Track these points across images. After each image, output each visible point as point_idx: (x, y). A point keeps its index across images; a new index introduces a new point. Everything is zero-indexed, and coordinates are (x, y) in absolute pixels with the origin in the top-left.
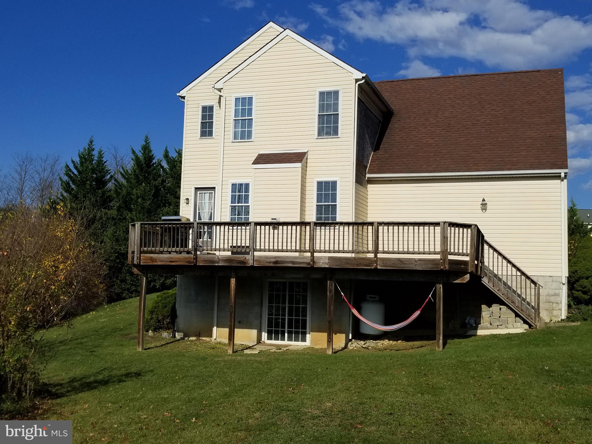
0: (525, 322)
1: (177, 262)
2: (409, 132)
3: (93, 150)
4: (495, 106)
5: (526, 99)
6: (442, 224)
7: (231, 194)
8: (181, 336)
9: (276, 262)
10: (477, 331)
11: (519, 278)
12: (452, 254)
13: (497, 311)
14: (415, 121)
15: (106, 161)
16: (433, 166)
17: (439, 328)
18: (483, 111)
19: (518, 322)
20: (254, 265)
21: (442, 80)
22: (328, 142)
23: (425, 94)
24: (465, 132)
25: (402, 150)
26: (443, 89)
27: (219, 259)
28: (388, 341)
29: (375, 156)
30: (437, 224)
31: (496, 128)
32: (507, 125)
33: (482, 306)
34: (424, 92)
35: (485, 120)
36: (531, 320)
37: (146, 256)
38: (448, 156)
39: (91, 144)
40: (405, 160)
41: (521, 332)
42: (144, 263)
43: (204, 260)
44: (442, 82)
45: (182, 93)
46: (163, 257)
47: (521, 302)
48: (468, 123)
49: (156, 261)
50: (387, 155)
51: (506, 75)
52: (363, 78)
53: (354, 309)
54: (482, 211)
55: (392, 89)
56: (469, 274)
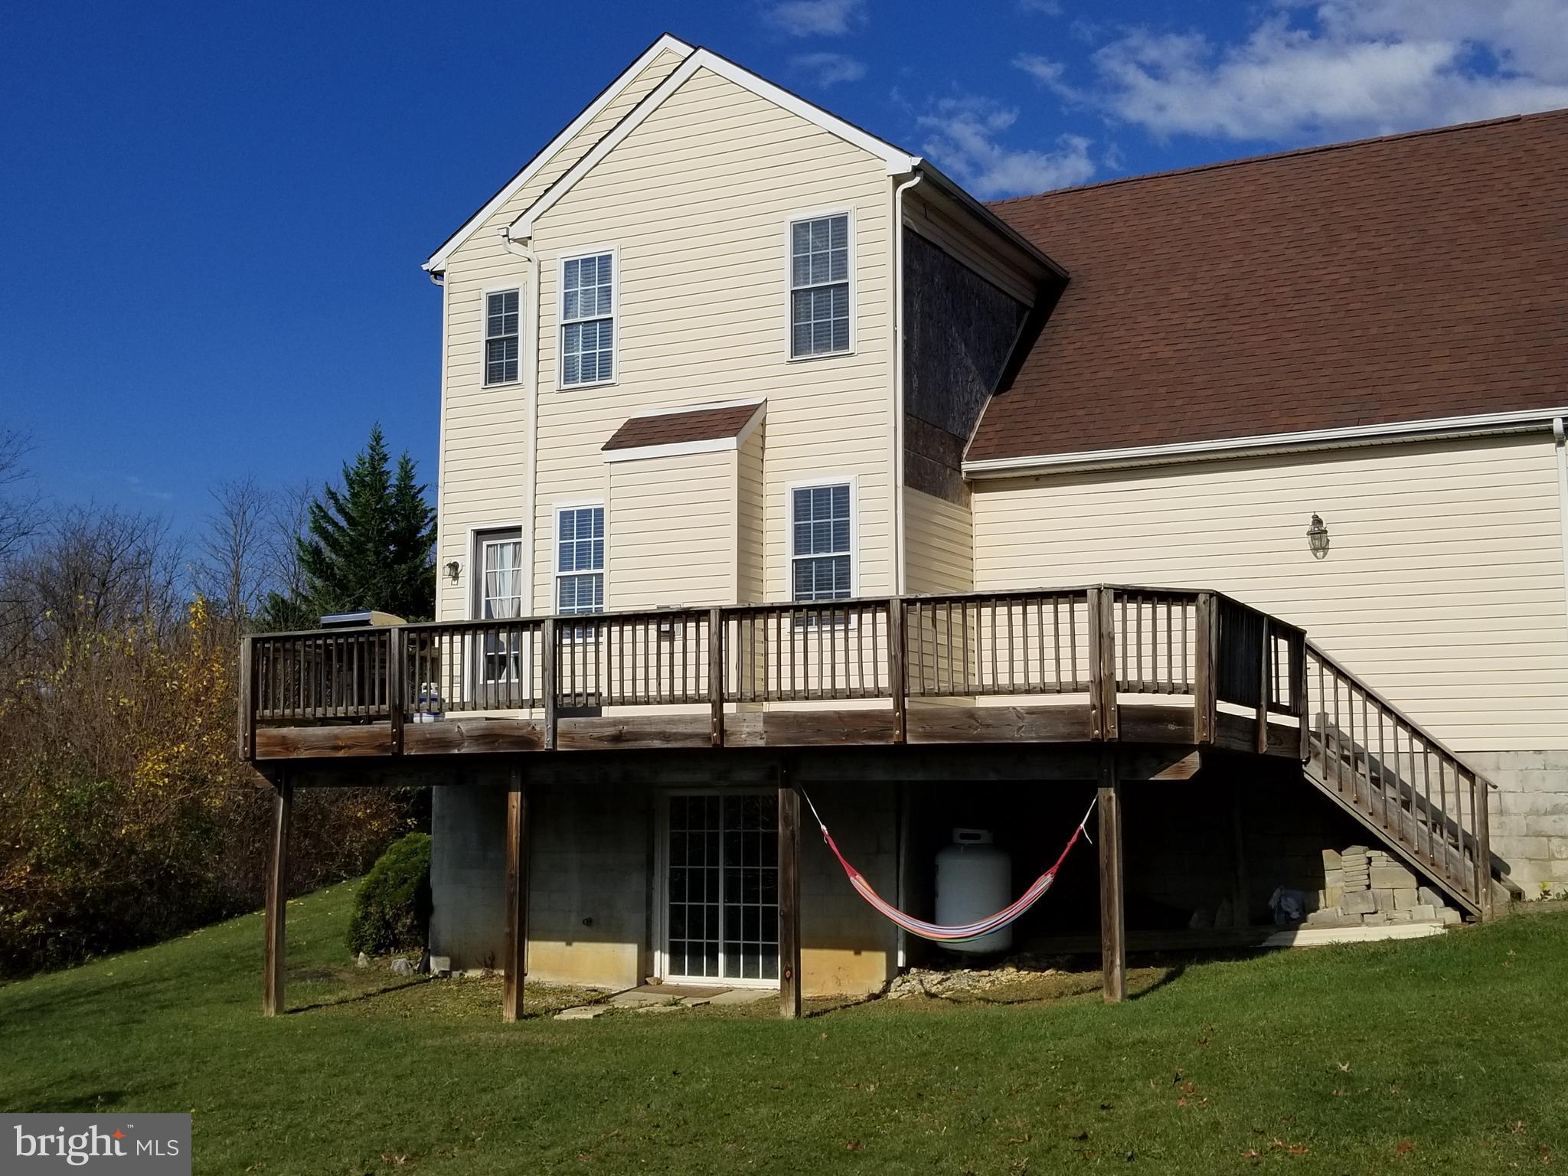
0: (1449, 902)
1: (350, 747)
2: (1105, 330)
3: (385, 459)
4: (1373, 233)
5: (1468, 204)
6: (1092, 594)
7: (558, 542)
8: (445, 966)
9: (618, 738)
10: (1295, 935)
11: (1419, 759)
12: (1129, 688)
13: (1358, 868)
14: (1130, 296)
15: (423, 487)
16: (1161, 426)
17: (1110, 929)
18: (1334, 250)
19: (1427, 903)
20: (558, 749)
21: (1223, 173)
22: (823, 369)
23: (1169, 217)
24: (1270, 316)
25: (1076, 385)
26: (1224, 198)
27: (462, 734)
28: (1015, 970)
29: (997, 408)
30: (1079, 595)
31: (1366, 299)
32: (1400, 287)
33: (1324, 852)
34: (1166, 212)
35: (1336, 276)
36: (1463, 894)
37: (268, 734)
38: (1210, 392)
39: (378, 444)
40: (1081, 412)
41: (1427, 934)
42: (264, 754)
43: (421, 738)
44: (1222, 178)
45: (437, 262)
46: (314, 735)
47: (1431, 838)
48: (1281, 290)
49: (296, 748)
50: (1032, 403)
51: (1414, 142)
52: (916, 170)
53: (858, 876)
54: (1315, 555)
55: (1077, 211)
56: (1197, 753)
